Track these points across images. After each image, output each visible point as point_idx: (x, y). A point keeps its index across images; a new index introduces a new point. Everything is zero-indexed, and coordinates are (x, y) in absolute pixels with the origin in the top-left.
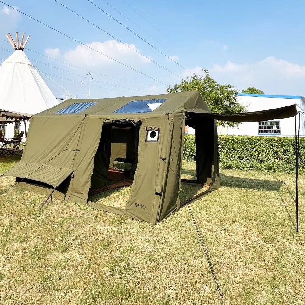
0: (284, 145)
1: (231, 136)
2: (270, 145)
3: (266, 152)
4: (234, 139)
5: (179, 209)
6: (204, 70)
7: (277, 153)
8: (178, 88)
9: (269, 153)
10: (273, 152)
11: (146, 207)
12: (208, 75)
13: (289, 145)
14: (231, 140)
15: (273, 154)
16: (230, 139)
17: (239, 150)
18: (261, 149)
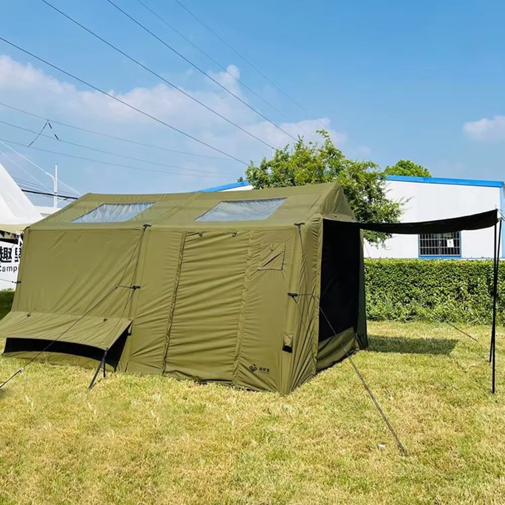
0: (470, 275)
1: (377, 261)
2: (447, 275)
3: (440, 288)
4: (382, 266)
5: (314, 376)
6: (321, 132)
7: (458, 289)
8: (268, 168)
9: (445, 289)
10: (451, 288)
11: (268, 370)
12: (328, 142)
13: (479, 275)
14: (376, 267)
15: (450, 291)
16: (376, 265)
17: (391, 286)
18: (430, 283)
